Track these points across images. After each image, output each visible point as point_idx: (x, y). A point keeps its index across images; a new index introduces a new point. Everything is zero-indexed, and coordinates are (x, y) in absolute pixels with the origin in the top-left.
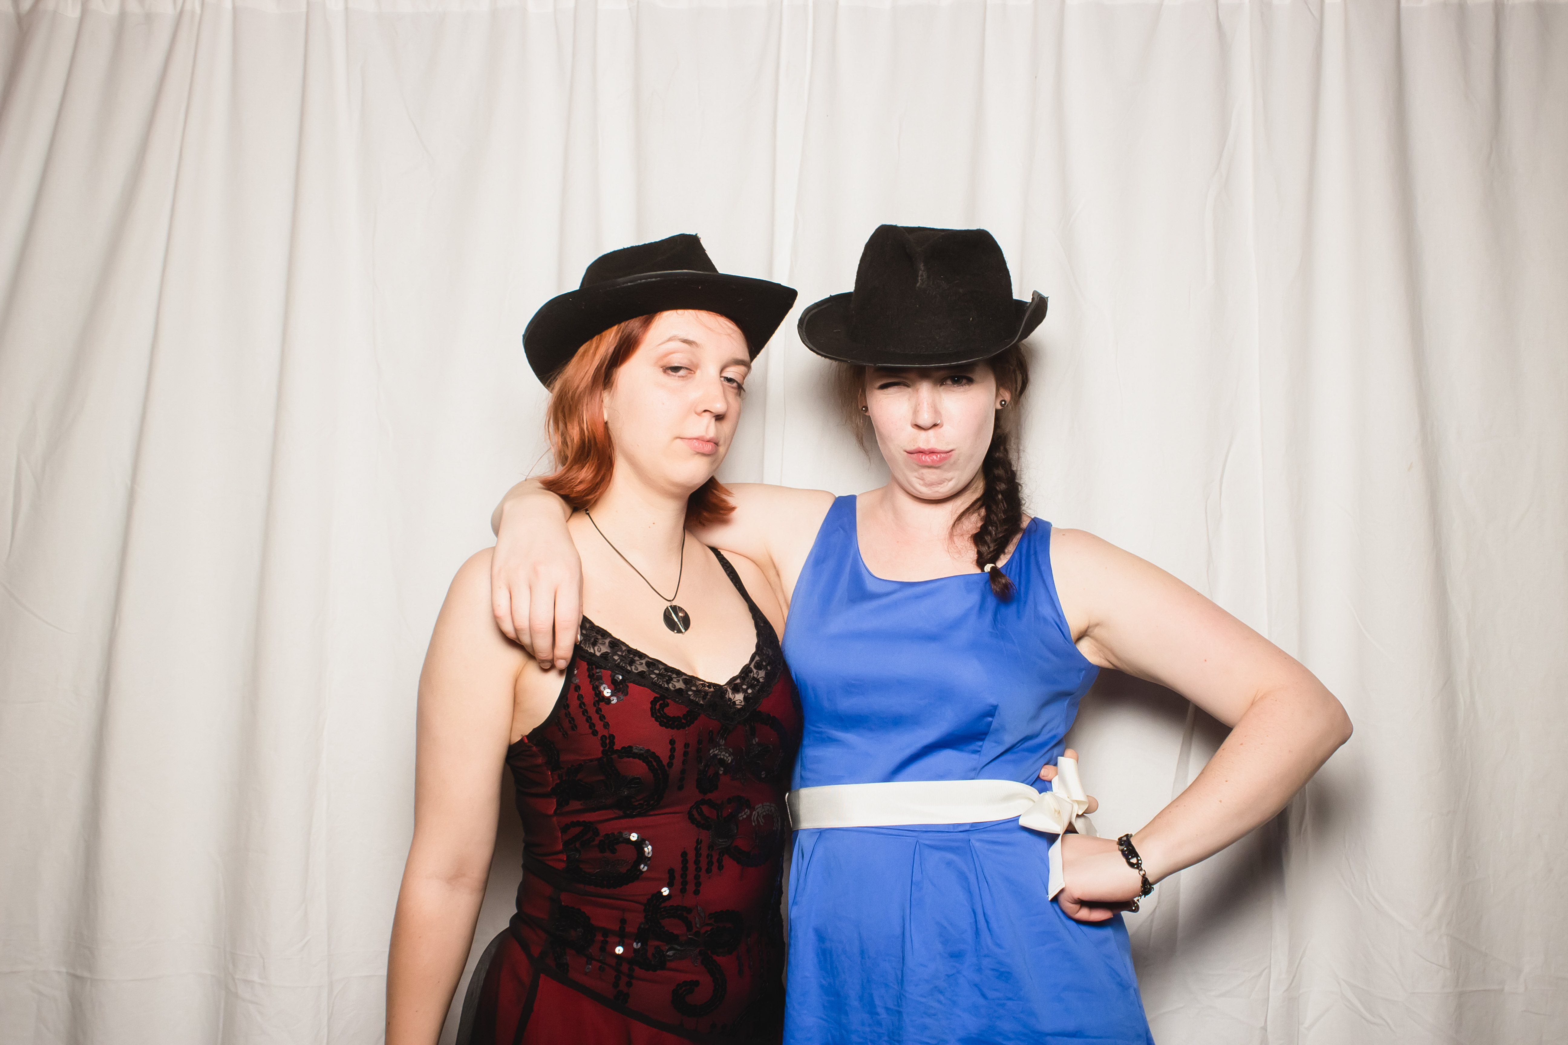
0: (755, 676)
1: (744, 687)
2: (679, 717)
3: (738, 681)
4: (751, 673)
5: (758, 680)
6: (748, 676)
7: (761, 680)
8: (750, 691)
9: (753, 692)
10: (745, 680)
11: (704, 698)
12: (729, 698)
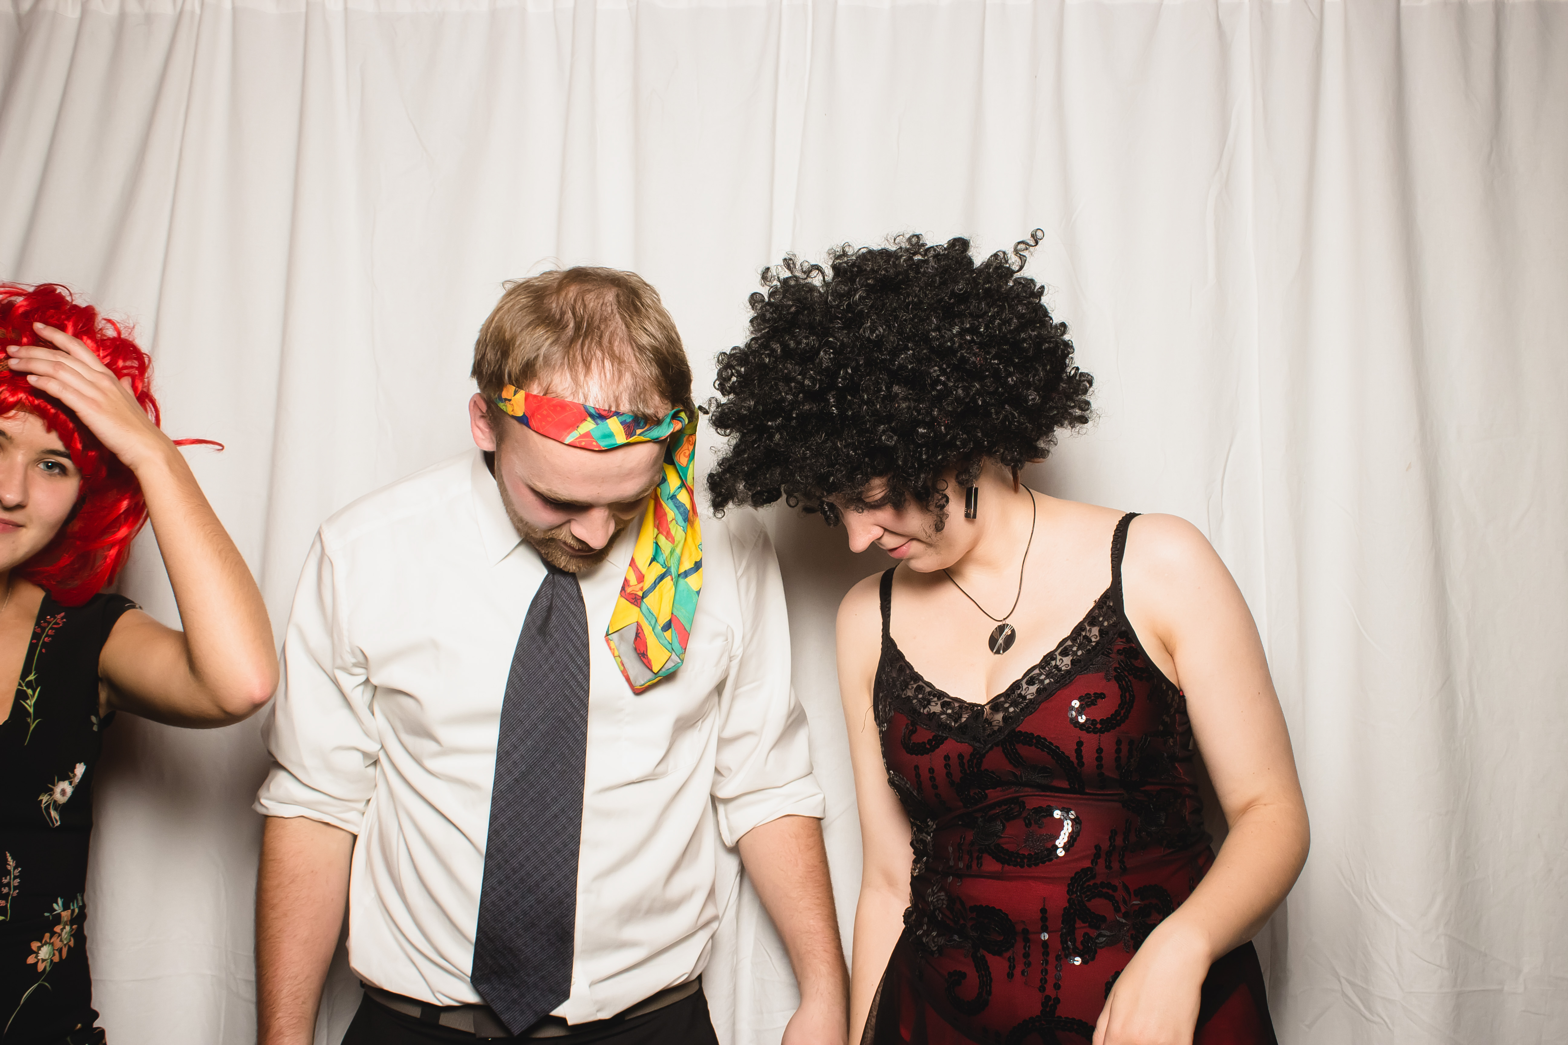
0: (1023, 693)
1: (1007, 705)
2: (924, 743)
3: (1002, 699)
4: (1019, 689)
5: (1024, 698)
6: (1014, 693)
7: (1029, 697)
8: (1011, 710)
9: (1015, 711)
10: (1009, 697)
11: (956, 722)
12: (986, 719)
